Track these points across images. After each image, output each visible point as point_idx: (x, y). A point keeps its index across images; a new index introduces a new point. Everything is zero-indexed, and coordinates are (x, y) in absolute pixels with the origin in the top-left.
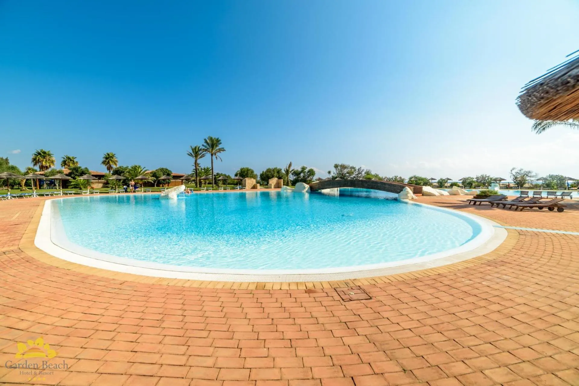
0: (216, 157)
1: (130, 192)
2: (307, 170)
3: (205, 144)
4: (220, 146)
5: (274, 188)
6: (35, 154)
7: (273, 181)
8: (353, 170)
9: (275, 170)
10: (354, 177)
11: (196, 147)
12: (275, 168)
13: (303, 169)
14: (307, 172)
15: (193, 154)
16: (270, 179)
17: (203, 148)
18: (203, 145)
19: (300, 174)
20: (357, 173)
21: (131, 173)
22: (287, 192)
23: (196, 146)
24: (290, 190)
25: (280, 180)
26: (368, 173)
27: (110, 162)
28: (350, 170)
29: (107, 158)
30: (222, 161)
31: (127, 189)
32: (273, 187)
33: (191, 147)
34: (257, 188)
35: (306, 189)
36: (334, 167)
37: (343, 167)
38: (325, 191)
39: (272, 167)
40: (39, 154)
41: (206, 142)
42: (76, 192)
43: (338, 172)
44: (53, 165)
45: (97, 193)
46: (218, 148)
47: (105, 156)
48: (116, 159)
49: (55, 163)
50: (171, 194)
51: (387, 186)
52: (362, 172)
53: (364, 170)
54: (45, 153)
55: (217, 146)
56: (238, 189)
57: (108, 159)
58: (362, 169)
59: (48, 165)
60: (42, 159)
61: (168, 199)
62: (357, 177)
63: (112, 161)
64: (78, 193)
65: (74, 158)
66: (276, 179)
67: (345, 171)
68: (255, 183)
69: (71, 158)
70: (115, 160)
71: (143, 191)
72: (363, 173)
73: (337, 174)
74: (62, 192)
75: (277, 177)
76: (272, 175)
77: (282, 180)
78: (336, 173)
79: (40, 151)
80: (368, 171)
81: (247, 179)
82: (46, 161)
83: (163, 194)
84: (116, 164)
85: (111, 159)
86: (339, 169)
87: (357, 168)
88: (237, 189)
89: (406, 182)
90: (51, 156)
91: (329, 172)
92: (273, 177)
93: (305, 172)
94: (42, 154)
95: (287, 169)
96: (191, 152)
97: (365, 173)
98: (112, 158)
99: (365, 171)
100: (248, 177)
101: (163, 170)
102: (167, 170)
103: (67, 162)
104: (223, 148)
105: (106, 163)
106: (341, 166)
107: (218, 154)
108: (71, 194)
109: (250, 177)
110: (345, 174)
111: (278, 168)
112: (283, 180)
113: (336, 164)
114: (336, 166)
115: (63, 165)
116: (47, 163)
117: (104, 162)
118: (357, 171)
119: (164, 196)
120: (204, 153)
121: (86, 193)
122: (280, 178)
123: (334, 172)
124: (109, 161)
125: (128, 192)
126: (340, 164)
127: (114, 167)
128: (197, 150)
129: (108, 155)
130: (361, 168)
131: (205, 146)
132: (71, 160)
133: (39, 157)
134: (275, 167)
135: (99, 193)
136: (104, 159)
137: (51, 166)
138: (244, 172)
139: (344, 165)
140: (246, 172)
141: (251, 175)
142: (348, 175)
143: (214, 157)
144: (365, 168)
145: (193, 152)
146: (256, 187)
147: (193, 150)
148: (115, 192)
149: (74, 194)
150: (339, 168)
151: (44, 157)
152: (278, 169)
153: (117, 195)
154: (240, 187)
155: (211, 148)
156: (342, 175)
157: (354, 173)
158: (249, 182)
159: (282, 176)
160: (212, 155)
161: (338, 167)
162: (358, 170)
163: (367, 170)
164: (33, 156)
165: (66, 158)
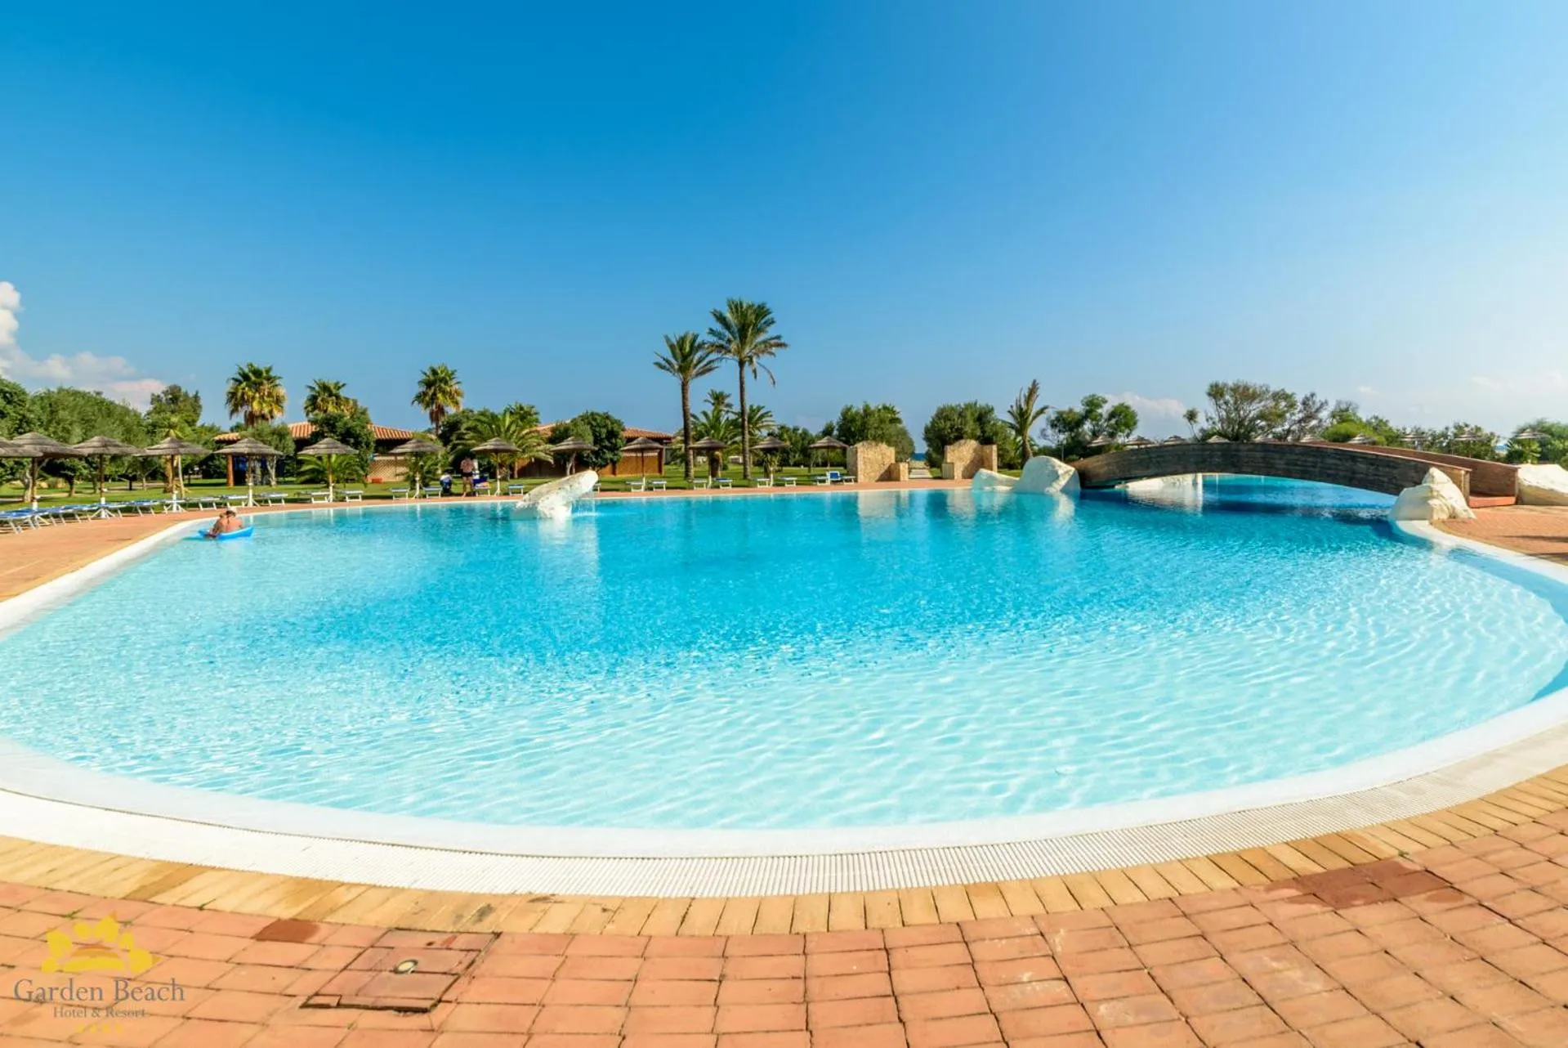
0: (755, 371)
1: (460, 495)
2: (1105, 410)
3: (718, 327)
4: (771, 332)
5: (964, 477)
6: (236, 380)
7: (961, 454)
8: (1283, 404)
9: (968, 414)
10: (1289, 431)
11: (682, 340)
12: (968, 407)
13: (1093, 404)
14: (1105, 416)
15: (673, 361)
16: (950, 444)
17: (712, 339)
18: (712, 332)
19: (1079, 423)
20: (1301, 415)
21: (480, 432)
22: (993, 492)
23: (682, 334)
24: (1006, 483)
25: (987, 448)
26: (1343, 414)
27: (439, 395)
28: (1271, 403)
29: (429, 384)
30: (774, 383)
31: (450, 483)
32: (958, 472)
33: (668, 340)
34: (898, 479)
35: (1063, 482)
36: (1209, 394)
37: (1245, 394)
38: (1143, 487)
39: (958, 400)
40: (246, 377)
41: (721, 319)
42: (296, 497)
43: (1224, 413)
44: (279, 411)
45: (357, 497)
46: (762, 337)
47: (424, 377)
48: (457, 387)
49: (285, 404)
50: (547, 502)
51: (1361, 467)
52: (1318, 410)
53: (1326, 402)
54: (258, 373)
55: (759, 331)
56: (828, 483)
57: (433, 388)
58: (1318, 399)
59: (266, 411)
60: (250, 393)
61: (535, 518)
62: (1302, 429)
63: (444, 392)
64: (301, 497)
65: (339, 388)
66: (973, 443)
67: (1254, 409)
68: (893, 461)
69: (332, 387)
70: (454, 388)
71: (498, 491)
72: (1324, 414)
73: (1221, 420)
74: (254, 496)
75: (977, 438)
76: (957, 430)
77: (995, 447)
78: (1217, 419)
79: (246, 370)
80: (1343, 407)
81: (860, 447)
82: (262, 397)
83: (520, 502)
84: (456, 403)
85: (440, 388)
86: (1226, 403)
87: (1299, 398)
88: (824, 481)
89: (1502, 448)
90: (277, 382)
91: (1191, 416)
92: (959, 437)
93: (1101, 415)
94: (253, 378)
95: (1021, 409)
96: (668, 354)
97: (1333, 416)
98: (446, 383)
99: (1331, 407)
100: (865, 438)
101: (595, 420)
102: (608, 418)
103: (319, 400)
104: (778, 337)
105: (427, 398)
106: (1235, 390)
107: (765, 359)
108: (278, 501)
109: (874, 439)
110: (1253, 420)
111: (981, 403)
112: (999, 450)
113: (1217, 385)
114: (1216, 392)
115: (310, 408)
116: (264, 405)
117: (420, 398)
118: (1300, 406)
119: (523, 510)
120: (713, 356)
121: (322, 498)
122: (986, 440)
123: (1209, 416)
124: (434, 394)
125: (452, 494)
126: (1231, 384)
127: (451, 410)
128: (688, 349)
129: (434, 372)
130: (1313, 395)
131: (719, 336)
132: (331, 395)
133: (244, 389)
134: (968, 401)
135: (360, 500)
136: (423, 389)
137: (275, 412)
138: (853, 420)
139: (1246, 388)
140: (859, 423)
141: (880, 432)
142: (1263, 423)
143: (747, 369)
144: (1330, 397)
145: (675, 356)
146: (895, 475)
147: (672, 347)
148: (410, 496)
149: (288, 501)
150: (1227, 397)
151: (257, 386)
152: (981, 408)
153: (419, 505)
154: (833, 475)
155: (738, 341)
156: (1241, 424)
157: (1288, 415)
158: (871, 456)
159: (996, 434)
160: (741, 364)
161: (1222, 395)
162: (1304, 403)
163: (1339, 403)
164: (229, 386)
165: (317, 388)
